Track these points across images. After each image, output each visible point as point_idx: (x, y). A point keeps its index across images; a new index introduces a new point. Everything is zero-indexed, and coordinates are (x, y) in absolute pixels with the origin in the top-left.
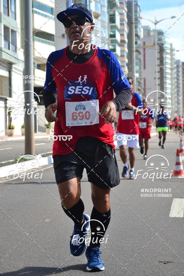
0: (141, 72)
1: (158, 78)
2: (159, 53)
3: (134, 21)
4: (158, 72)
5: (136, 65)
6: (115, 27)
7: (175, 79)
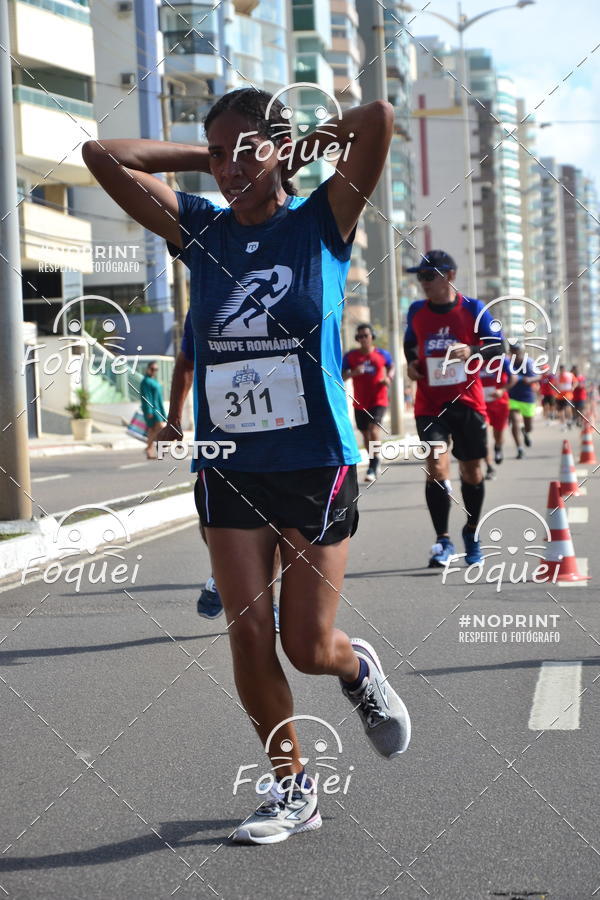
0: (412, 207)
1: (477, 227)
2: (475, 133)
3: (382, 22)
4: (475, 204)
5: (393, 181)
6: (315, 43)
7: (536, 227)
